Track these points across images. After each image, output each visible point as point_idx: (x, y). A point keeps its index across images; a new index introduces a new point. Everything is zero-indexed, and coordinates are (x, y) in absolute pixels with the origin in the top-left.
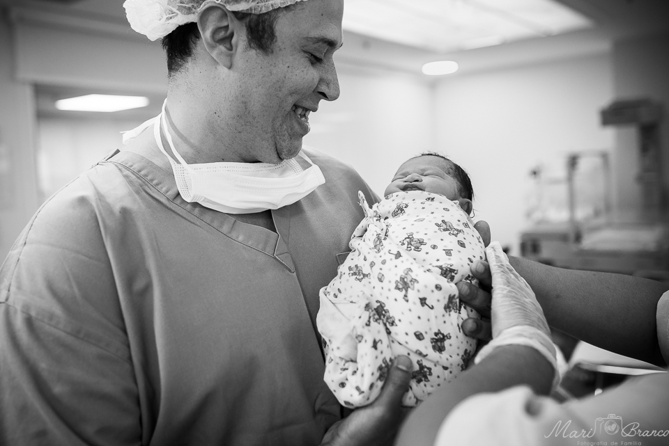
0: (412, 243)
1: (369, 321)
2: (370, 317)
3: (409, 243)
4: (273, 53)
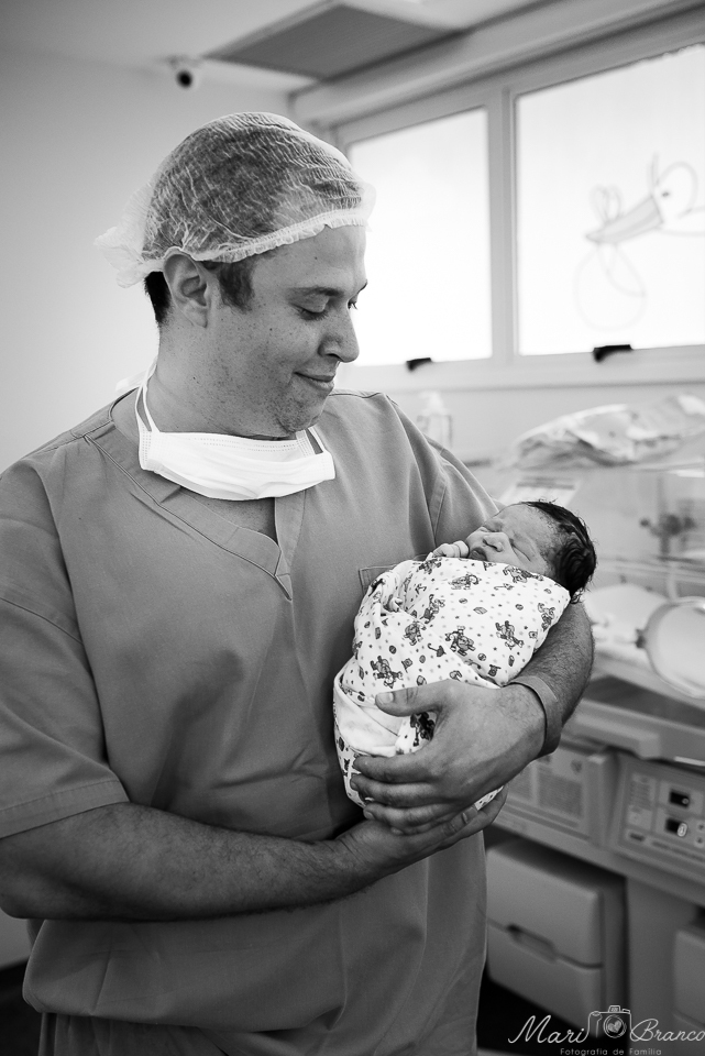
0: (460, 642)
1: (417, 739)
2: (417, 734)
3: (456, 641)
4: (250, 310)
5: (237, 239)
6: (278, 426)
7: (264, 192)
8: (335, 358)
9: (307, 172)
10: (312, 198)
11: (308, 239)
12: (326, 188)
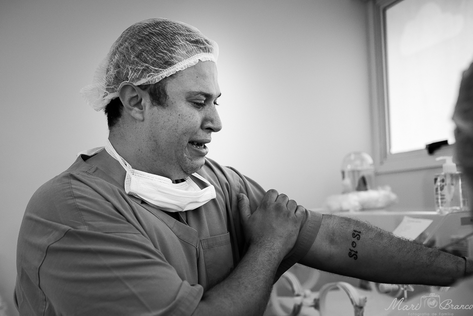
4: (168, 106)
5: (156, 70)
6: (182, 171)
7: (167, 47)
8: (211, 130)
9: (186, 35)
10: (191, 47)
11: (192, 67)
12: (197, 42)
